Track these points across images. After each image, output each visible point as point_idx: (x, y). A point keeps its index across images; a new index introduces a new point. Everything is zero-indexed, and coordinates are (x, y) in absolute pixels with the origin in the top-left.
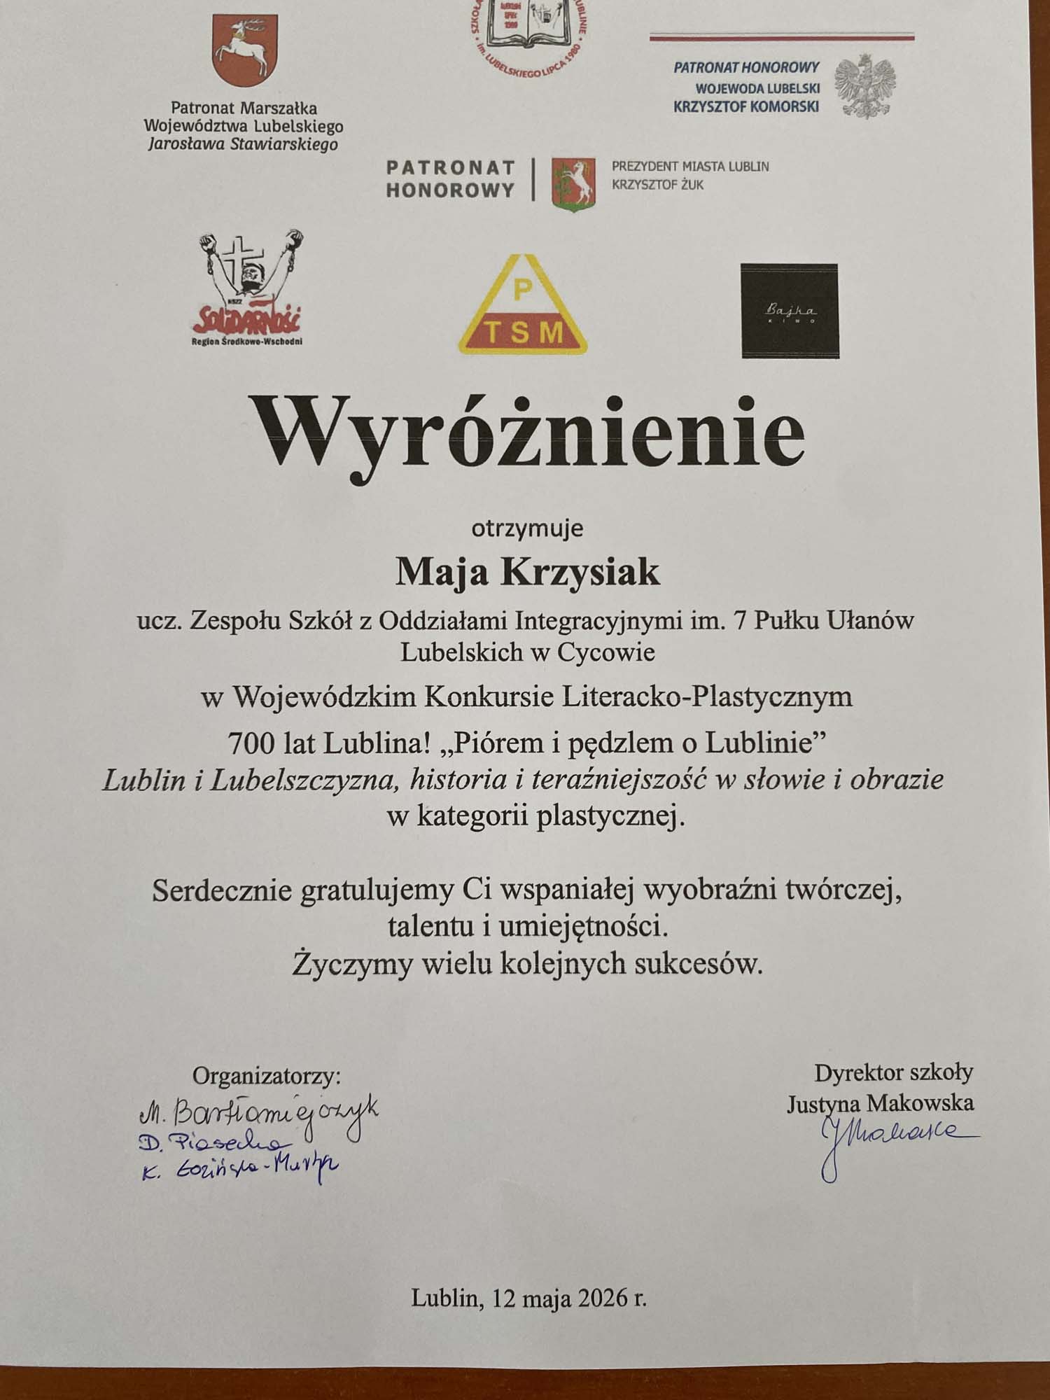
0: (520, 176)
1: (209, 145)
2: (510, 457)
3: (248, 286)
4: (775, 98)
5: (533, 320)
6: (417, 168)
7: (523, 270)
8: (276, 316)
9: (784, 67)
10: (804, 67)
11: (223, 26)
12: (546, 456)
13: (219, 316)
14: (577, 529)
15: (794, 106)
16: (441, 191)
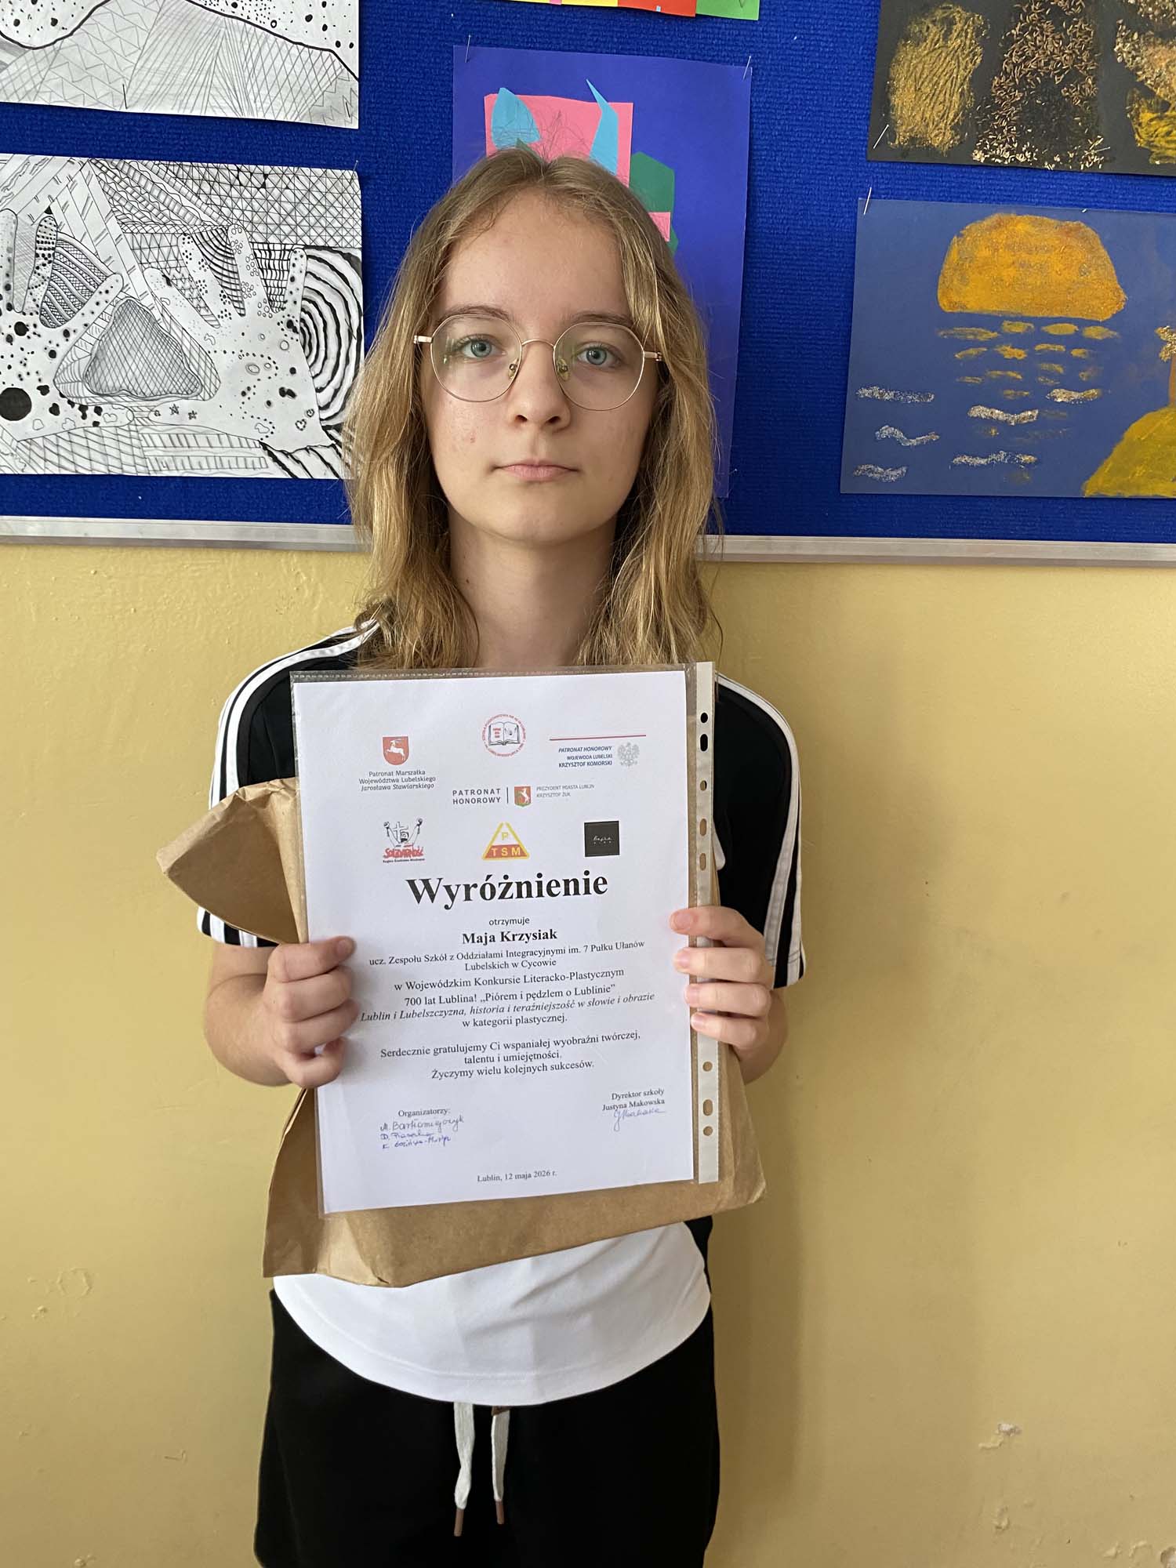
0: (502, 795)
1: (385, 788)
2: (502, 896)
3: (403, 840)
4: (596, 760)
5: (509, 847)
6: (464, 793)
7: (505, 829)
8: (414, 851)
9: (599, 748)
10: (606, 749)
11: (387, 742)
12: (515, 895)
13: (393, 851)
14: (527, 921)
15: (603, 763)
16: (474, 801)
